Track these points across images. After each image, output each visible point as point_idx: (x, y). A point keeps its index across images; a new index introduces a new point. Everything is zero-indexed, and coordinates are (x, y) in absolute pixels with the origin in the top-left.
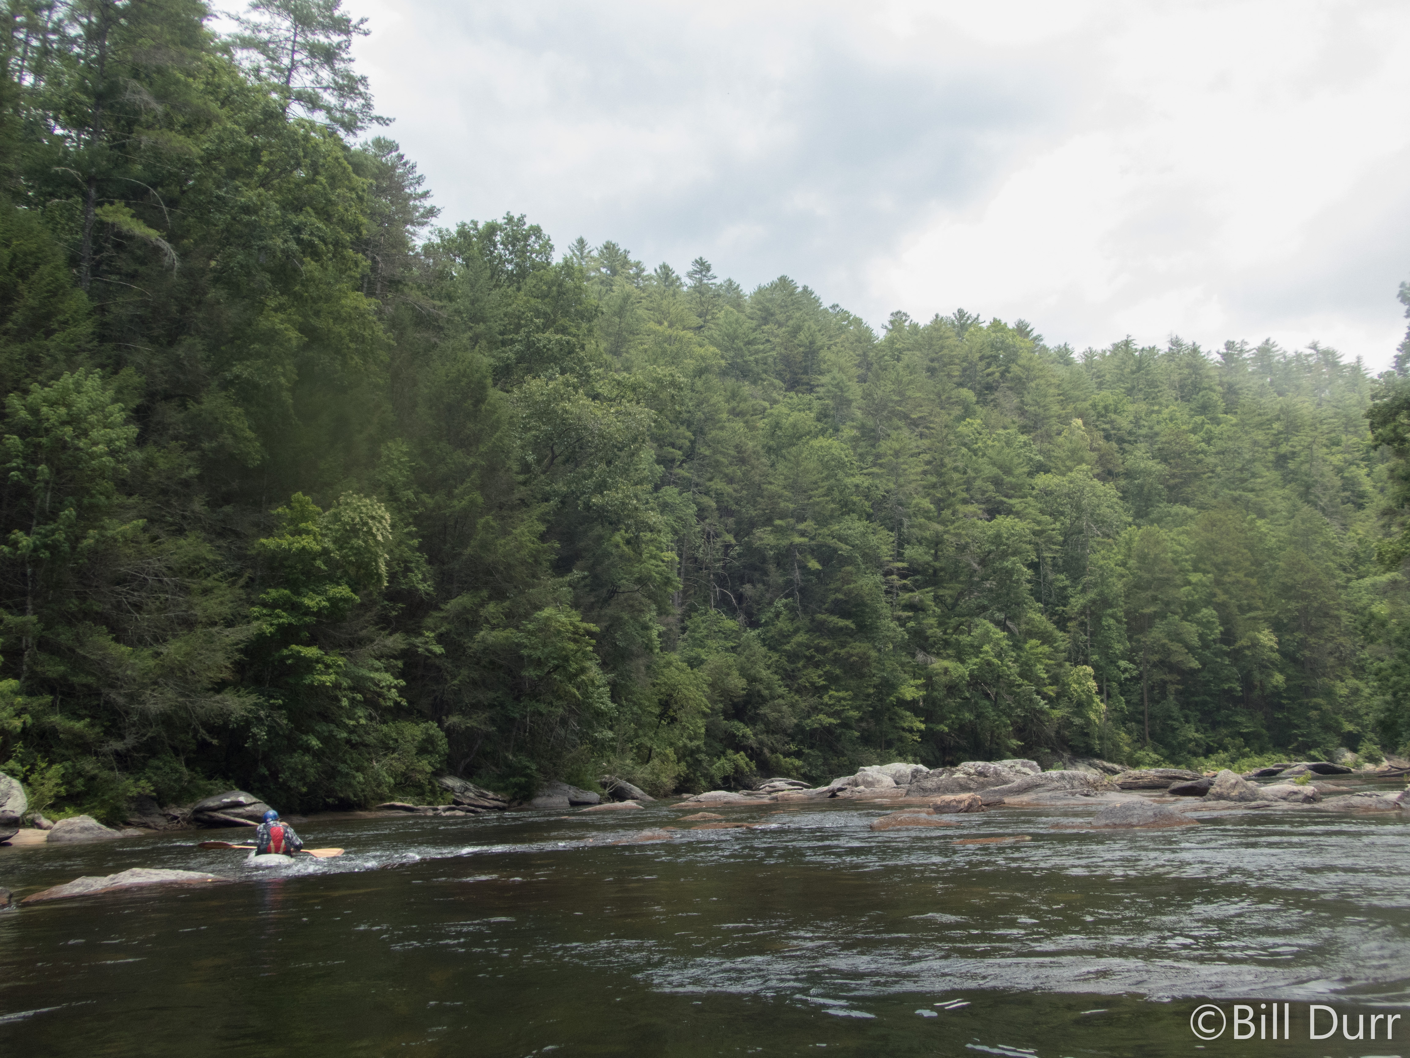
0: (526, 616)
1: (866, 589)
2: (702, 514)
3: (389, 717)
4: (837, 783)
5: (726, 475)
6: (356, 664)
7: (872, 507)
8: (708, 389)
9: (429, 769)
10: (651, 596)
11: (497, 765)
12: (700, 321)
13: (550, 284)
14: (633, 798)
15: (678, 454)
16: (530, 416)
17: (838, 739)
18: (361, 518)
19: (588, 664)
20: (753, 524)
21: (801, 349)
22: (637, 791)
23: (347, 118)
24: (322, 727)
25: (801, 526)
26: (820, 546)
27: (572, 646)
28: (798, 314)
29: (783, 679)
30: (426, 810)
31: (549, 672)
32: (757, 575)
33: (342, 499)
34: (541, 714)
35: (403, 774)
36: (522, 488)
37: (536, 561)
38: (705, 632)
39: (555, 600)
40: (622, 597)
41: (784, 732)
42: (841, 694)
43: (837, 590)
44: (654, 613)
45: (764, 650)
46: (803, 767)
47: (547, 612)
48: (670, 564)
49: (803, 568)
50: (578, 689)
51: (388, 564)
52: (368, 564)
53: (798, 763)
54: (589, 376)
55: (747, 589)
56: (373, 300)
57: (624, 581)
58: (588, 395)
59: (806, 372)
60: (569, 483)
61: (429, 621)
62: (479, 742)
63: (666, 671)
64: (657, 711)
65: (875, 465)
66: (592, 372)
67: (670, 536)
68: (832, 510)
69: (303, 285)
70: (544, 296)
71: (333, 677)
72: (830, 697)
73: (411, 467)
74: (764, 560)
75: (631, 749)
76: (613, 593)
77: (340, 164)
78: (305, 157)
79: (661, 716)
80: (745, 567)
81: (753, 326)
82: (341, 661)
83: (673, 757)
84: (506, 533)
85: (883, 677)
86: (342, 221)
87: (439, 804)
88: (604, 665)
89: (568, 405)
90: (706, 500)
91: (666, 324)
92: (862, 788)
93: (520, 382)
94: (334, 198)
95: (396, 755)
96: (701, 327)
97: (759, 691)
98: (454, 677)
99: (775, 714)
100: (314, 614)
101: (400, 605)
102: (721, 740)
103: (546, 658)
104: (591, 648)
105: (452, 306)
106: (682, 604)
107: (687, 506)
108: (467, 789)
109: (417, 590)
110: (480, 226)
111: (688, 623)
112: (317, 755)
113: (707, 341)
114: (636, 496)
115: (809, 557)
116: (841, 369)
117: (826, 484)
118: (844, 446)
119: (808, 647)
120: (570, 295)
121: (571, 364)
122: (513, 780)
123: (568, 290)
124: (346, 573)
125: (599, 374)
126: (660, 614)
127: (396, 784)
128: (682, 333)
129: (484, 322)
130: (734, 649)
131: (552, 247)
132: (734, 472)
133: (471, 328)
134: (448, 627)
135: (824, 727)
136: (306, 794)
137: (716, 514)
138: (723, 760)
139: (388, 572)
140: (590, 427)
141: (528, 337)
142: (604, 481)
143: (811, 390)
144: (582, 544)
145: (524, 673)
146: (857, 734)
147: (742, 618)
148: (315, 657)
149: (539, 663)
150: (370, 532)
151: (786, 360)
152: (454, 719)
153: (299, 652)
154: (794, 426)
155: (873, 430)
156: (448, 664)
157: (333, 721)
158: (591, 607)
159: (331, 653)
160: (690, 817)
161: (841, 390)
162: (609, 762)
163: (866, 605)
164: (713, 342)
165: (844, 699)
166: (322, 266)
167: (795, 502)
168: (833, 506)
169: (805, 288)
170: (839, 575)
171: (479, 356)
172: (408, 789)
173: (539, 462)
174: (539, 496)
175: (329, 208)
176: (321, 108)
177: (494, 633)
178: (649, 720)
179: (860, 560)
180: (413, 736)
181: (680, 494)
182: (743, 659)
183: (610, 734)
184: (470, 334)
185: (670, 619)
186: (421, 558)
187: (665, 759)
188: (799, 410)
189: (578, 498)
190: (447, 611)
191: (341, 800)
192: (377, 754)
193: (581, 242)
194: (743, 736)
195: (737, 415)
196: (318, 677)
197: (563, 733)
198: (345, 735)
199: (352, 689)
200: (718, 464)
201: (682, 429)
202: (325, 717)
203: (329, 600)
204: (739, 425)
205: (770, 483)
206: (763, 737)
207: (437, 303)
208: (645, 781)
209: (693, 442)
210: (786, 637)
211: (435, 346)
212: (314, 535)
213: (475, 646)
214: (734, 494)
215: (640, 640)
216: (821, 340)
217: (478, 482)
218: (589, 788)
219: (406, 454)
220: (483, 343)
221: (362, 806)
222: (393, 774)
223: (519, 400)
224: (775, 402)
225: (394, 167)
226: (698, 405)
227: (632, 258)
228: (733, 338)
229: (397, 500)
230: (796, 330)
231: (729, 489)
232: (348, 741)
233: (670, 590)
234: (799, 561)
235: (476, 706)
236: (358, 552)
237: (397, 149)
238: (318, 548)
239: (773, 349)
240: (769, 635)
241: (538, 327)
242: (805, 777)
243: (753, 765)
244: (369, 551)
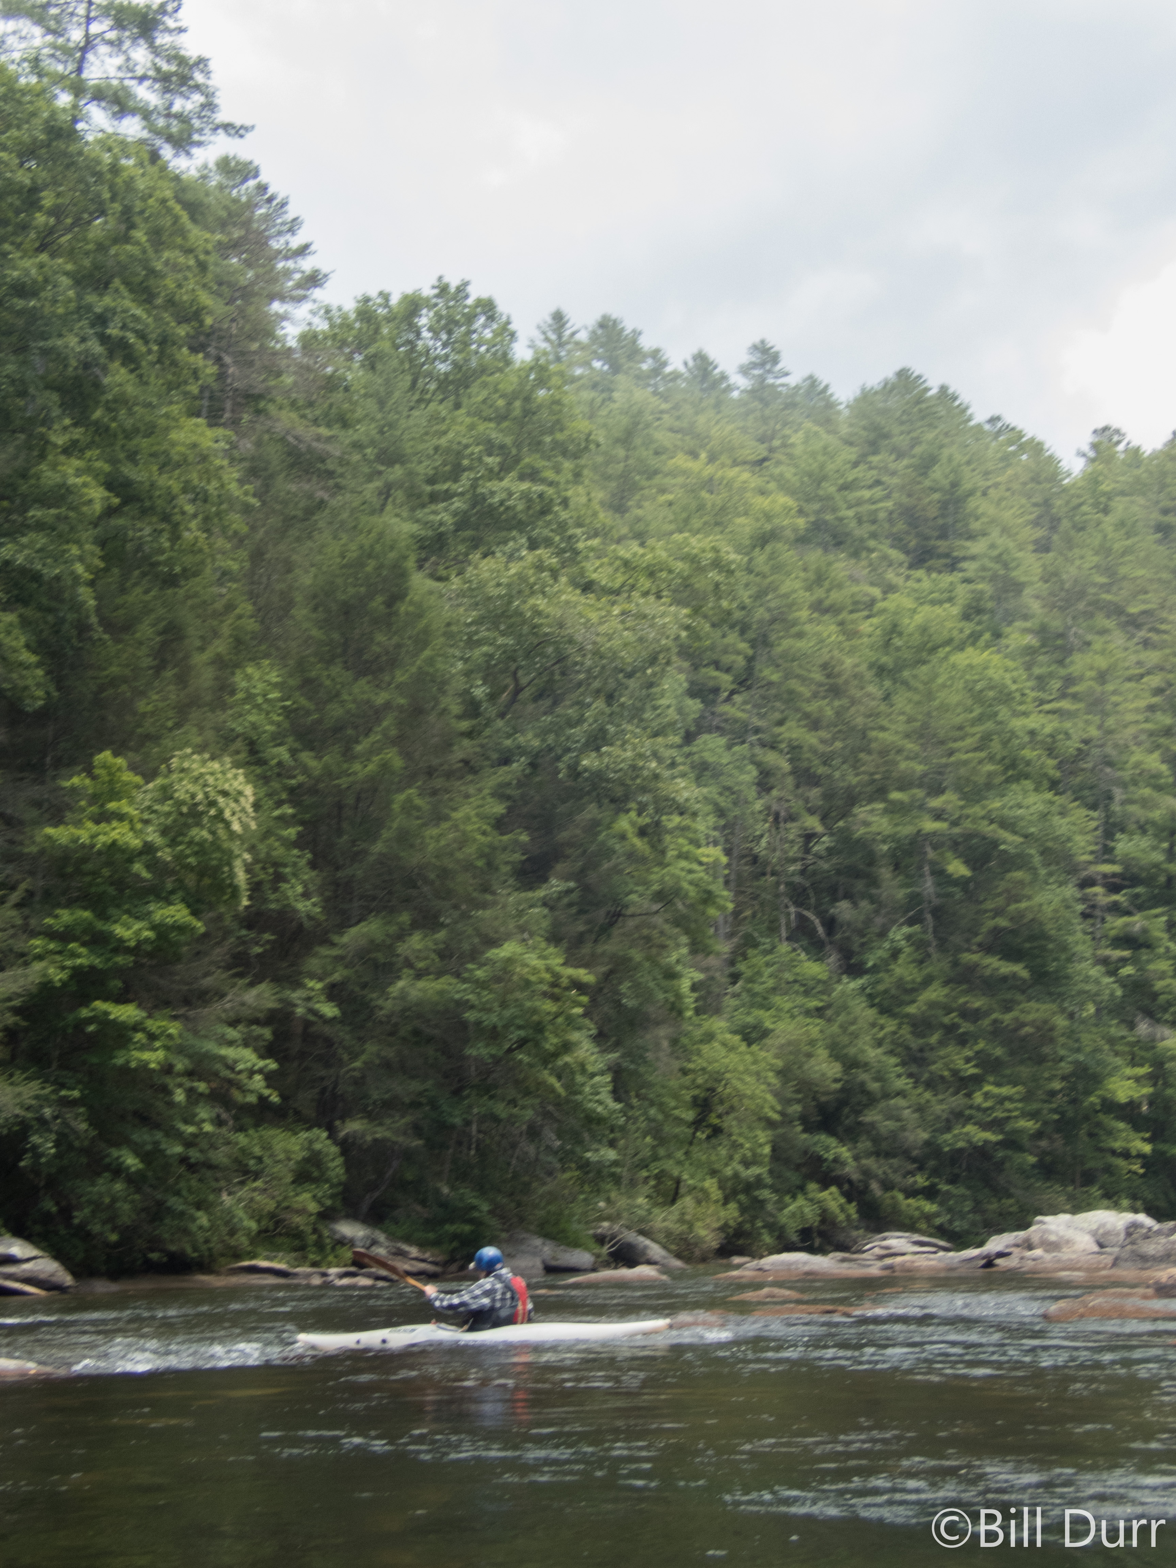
0: (474, 955)
1: (1048, 910)
2: (765, 783)
3: (247, 1120)
4: (995, 1244)
5: (807, 716)
6: (196, 1033)
7: (1059, 767)
8: (777, 568)
9: (313, 1207)
10: (679, 922)
11: (423, 1203)
12: (762, 451)
13: (511, 399)
14: (649, 1262)
15: (726, 680)
16: (476, 622)
17: (1000, 1166)
18: (206, 794)
19: (575, 1036)
20: (852, 799)
21: (936, 496)
22: (655, 1250)
23: (175, 127)
24: (143, 1136)
25: (936, 803)
26: (969, 836)
27: (549, 1006)
28: (930, 436)
29: (903, 1064)
30: (309, 1276)
31: (510, 1050)
32: (860, 885)
33: (175, 762)
34: (496, 1119)
35: (272, 1216)
36: (466, 742)
37: (489, 864)
38: (771, 983)
39: (522, 929)
40: (631, 923)
41: (906, 1154)
42: (1005, 1091)
43: (998, 912)
44: (684, 951)
45: (871, 1013)
46: (937, 1215)
47: (508, 949)
48: (712, 868)
49: (939, 873)
50: (559, 1078)
51: (248, 870)
52: (217, 869)
53: (930, 1207)
54: (576, 553)
55: (843, 909)
56: (220, 432)
57: (633, 897)
58: (574, 583)
59: (943, 536)
60: (543, 733)
61: (313, 964)
62: (395, 1164)
63: (705, 1048)
64: (689, 1115)
65: (1063, 696)
66: (581, 545)
67: (712, 820)
68: (990, 775)
69: (109, 409)
70: (501, 418)
71: (160, 1054)
72: (987, 1095)
73: (284, 708)
74: (871, 859)
75: (646, 1180)
76: (616, 916)
77: (169, 210)
78: (113, 199)
79: (697, 1124)
80: (839, 872)
81: (853, 457)
82: (174, 1028)
83: (716, 1194)
84: (438, 817)
85: (1076, 1063)
86: (171, 302)
87: (330, 1265)
88: (600, 1038)
89: (540, 602)
90: (771, 758)
91: (703, 455)
92: (1038, 1252)
93: (461, 564)
94: (159, 266)
95: (259, 1184)
96: (764, 460)
97: (862, 1084)
98: (354, 1056)
99: (890, 1124)
100: (129, 951)
101: (267, 936)
102: (798, 1167)
103: (506, 1027)
104: (578, 1011)
105: (348, 437)
106: (731, 935)
107: (740, 769)
108: (374, 1243)
109: (295, 911)
110: (394, 300)
111: (742, 967)
112: (135, 1181)
113: (772, 486)
114: (655, 755)
115: (949, 855)
116: (1005, 530)
117: (979, 729)
118: (1010, 664)
119: (948, 1010)
120: (544, 415)
121: (546, 532)
122: (450, 1228)
123: (540, 407)
124: (181, 885)
125: (592, 549)
126: (694, 951)
127: (260, 1232)
128: (732, 473)
129: (403, 463)
130: (819, 1012)
131: (513, 335)
132: (821, 709)
133: (380, 473)
134: (346, 972)
135: (975, 1148)
136: (117, 1245)
137: (790, 781)
138: (801, 1201)
139: (249, 882)
140: (579, 638)
141: (474, 486)
142: (602, 730)
143: (953, 565)
144: (564, 835)
145: (471, 1051)
146: (1032, 1159)
147: (833, 959)
148: (132, 1021)
149: (494, 1034)
150: (219, 817)
151: (911, 515)
152: (353, 1126)
153: (107, 1013)
154: (924, 629)
155: (1061, 636)
156: (343, 1034)
157: (157, 1126)
158: (580, 940)
159: (157, 1014)
160: (749, 1296)
161: (1006, 566)
162: (608, 1200)
163: (1048, 938)
164: (785, 487)
165: (1009, 1099)
166: (140, 376)
167: (925, 761)
168: (990, 767)
169: (943, 389)
170: (1002, 886)
171: (395, 520)
172: (279, 1240)
173: (492, 697)
174: (495, 756)
175: (152, 282)
176: (133, 112)
177: (421, 984)
178: (677, 1130)
179: (1037, 860)
180: (286, 1151)
181: (729, 747)
182: (835, 1028)
183: (611, 1155)
184: (378, 484)
185: (712, 961)
186: (301, 858)
187: (703, 1197)
188: (933, 603)
189: (558, 758)
190: (344, 946)
191: (172, 1256)
192: (229, 1181)
193: (559, 318)
194: (836, 1160)
195: (826, 611)
196: (136, 1054)
197: (531, 1150)
198: (178, 1149)
199: (190, 1074)
200: (791, 698)
201: (732, 638)
202: (145, 1119)
203: (154, 927)
204: (829, 629)
205: (883, 729)
206: (870, 1162)
207: (323, 431)
208: (669, 1234)
209: (750, 660)
210: (909, 991)
211: (321, 504)
212: (131, 821)
213: (388, 1005)
214: (822, 748)
215: (661, 996)
216: (971, 480)
217: (393, 732)
218: (575, 1244)
219: (276, 685)
220: (399, 495)
221: (205, 1266)
222: (256, 1214)
223: (461, 594)
224: (889, 589)
225: (251, 205)
226: (759, 596)
227: (646, 343)
228: (819, 479)
229: (261, 762)
230: (928, 463)
231: (812, 739)
232: (184, 1160)
233: (712, 911)
234: (932, 863)
235: (390, 1105)
236: (201, 849)
237: (256, 176)
238: (136, 843)
239: (888, 497)
240: (881, 987)
241: (491, 470)
242: (942, 1232)
243: (852, 1209)
244: (219, 848)
